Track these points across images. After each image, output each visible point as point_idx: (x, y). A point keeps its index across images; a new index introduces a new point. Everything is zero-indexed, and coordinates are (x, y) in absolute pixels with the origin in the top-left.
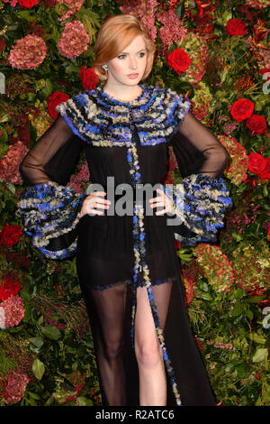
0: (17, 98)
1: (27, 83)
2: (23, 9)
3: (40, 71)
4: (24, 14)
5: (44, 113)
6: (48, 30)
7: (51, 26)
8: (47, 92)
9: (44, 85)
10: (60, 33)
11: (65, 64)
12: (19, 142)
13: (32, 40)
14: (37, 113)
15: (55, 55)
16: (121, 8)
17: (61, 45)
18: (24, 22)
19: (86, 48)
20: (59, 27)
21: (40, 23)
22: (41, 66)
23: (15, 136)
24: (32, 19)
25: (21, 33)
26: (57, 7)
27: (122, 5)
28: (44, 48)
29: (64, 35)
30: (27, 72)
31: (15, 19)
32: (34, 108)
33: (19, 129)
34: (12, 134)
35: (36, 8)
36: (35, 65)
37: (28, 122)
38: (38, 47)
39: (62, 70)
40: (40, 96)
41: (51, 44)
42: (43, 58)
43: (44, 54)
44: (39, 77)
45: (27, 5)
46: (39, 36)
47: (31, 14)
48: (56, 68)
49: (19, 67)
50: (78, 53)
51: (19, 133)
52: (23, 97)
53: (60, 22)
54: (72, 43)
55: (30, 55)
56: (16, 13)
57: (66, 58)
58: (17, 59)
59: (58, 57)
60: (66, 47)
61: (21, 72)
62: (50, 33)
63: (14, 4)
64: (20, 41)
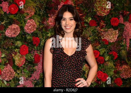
0: (8, 48)
1: (12, 42)
2: (12, 15)
3: (17, 38)
4: (12, 16)
5: (18, 54)
6: (20, 23)
7: (22, 21)
8: (19, 45)
9: (19, 43)
10: (25, 23)
11: (27, 35)
12: (8, 65)
13: (15, 26)
14: (16, 54)
15: (23, 32)
16: (49, 15)
17: (25, 28)
18: (12, 19)
19: (35, 30)
20: (25, 21)
21: (18, 20)
22: (17, 36)
23: (7, 62)
24: (14, 18)
25: (10, 24)
26: (24, 14)
27: (49, 14)
28: (19, 29)
29: (27, 24)
30: (12, 38)
31: (8, 18)
32: (15, 52)
33: (9, 60)
34: (6, 61)
35: (16, 14)
36: (15, 36)
37: (12, 57)
38: (17, 29)
39: (26, 38)
40: (17, 47)
41: (22, 28)
42: (18, 33)
43: (19, 31)
44: (17, 40)
45: (13, 13)
46: (17, 25)
47: (15, 17)
48: (24, 37)
49: (9, 36)
50: (32, 31)
51: (9, 61)
52: (10, 47)
53: (25, 20)
54: (30, 27)
55: (13, 32)
56: (9, 16)
57: (27, 33)
58: (8, 33)
59: (24, 33)
60: (28, 29)
61: (10, 38)
62: (22, 24)
63: (8, 13)
64: (10, 27)
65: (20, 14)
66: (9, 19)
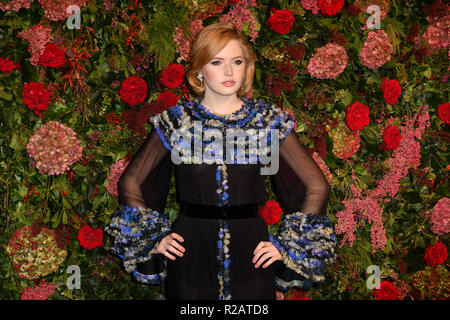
0: (315, 108)
1: (326, 93)
2: (325, 17)
3: (340, 81)
4: (325, 22)
5: (342, 124)
6: (349, 39)
7: (353, 35)
8: (346, 102)
9: (344, 96)
10: (363, 42)
11: (366, 74)
12: (315, 153)
13: (333, 49)
14: (335, 124)
15: (357, 65)
16: (428, 18)
17: (363, 54)
18: (325, 30)
19: (389, 58)
20: (361, 35)
21: (343, 31)
22: (341, 75)
23: (312, 146)
24: (333, 27)
25: (322, 42)
26: (360, 15)
27: (429, 15)
28: (345, 57)
29: (366, 44)
30: (327, 81)
31: (316, 26)
32: (332, 119)
33: (316, 140)
34: (308, 145)
35: (339, 16)
36: (335, 75)
37: (325, 134)
38: (339, 56)
39: (363, 82)
40: (338, 107)
41: (353, 54)
42: (343, 67)
43: (345, 63)
44: (338, 87)
45: (330, 13)
46: (341, 44)
47: (334, 22)
48: (357, 78)
49: (318, 76)
50: (381, 63)
51: (315, 144)
52: (320, 107)
53: (363, 31)
54: (374, 53)
55: (330, 64)
56: (318, 20)
57: (367, 68)
58: (316, 67)
59: (359, 67)
60: (368, 57)
61: (320, 82)
62: (352, 42)
63: (315, 12)
64: (321, 49)
65: (349, 15)
66: (319, 28)
